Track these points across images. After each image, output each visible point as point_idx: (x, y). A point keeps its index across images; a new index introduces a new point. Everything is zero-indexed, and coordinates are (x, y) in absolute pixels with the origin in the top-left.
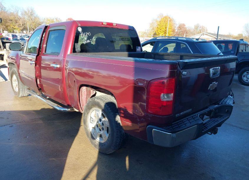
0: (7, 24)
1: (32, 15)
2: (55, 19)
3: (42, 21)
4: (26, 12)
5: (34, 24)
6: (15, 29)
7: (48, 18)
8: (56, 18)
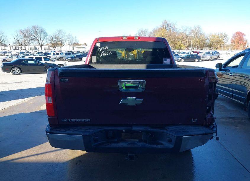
0: (175, 43)
1: (198, 32)
2: (220, 35)
3: (207, 37)
4: (193, 31)
5: (198, 41)
6: (181, 46)
7: (213, 35)
8: (221, 33)
